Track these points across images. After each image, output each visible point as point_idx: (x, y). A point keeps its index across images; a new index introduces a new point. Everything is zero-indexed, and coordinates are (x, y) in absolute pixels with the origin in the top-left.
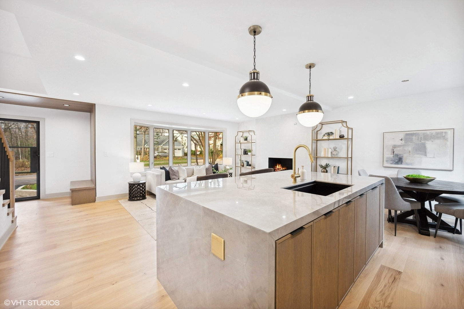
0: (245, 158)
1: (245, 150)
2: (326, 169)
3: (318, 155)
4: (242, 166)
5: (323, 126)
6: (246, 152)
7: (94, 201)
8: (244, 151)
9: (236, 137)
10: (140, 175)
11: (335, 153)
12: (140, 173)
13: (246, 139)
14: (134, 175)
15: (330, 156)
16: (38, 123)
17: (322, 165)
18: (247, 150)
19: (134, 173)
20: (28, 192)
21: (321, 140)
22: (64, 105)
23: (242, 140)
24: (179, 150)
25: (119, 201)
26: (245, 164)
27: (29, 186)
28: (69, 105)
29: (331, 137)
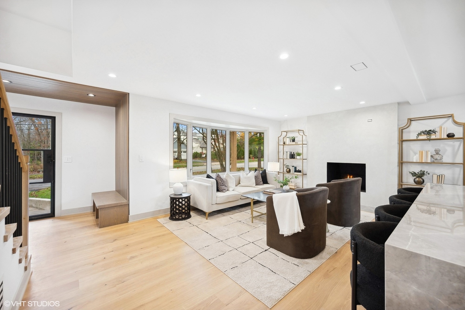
0: (291, 163)
1: (291, 152)
2: (421, 178)
3: (405, 160)
4: (287, 173)
5: (413, 122)
6: (292, 156)
7: (127, 221)
8: (290, 155)
9: (278, 137)
10: (182, 185)
11: (437, 157)
12: (182, 183)
13: (294, 140)
14: (175, 185)
15: (429, 161)
16: (53, 119)
17: (415, 173)
18: (294, 153)
19: (175, 183)
20: (34, 200)
21: (409, 141)
22: (88, 95)
23: (288, 141)
24: (184, 153)
25: (159, 220)
26: (292, 170)
27: (34, 193)
28: (95, 96)
29: (433, 137)
